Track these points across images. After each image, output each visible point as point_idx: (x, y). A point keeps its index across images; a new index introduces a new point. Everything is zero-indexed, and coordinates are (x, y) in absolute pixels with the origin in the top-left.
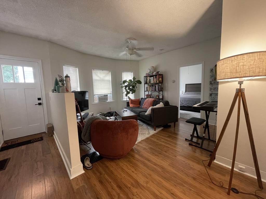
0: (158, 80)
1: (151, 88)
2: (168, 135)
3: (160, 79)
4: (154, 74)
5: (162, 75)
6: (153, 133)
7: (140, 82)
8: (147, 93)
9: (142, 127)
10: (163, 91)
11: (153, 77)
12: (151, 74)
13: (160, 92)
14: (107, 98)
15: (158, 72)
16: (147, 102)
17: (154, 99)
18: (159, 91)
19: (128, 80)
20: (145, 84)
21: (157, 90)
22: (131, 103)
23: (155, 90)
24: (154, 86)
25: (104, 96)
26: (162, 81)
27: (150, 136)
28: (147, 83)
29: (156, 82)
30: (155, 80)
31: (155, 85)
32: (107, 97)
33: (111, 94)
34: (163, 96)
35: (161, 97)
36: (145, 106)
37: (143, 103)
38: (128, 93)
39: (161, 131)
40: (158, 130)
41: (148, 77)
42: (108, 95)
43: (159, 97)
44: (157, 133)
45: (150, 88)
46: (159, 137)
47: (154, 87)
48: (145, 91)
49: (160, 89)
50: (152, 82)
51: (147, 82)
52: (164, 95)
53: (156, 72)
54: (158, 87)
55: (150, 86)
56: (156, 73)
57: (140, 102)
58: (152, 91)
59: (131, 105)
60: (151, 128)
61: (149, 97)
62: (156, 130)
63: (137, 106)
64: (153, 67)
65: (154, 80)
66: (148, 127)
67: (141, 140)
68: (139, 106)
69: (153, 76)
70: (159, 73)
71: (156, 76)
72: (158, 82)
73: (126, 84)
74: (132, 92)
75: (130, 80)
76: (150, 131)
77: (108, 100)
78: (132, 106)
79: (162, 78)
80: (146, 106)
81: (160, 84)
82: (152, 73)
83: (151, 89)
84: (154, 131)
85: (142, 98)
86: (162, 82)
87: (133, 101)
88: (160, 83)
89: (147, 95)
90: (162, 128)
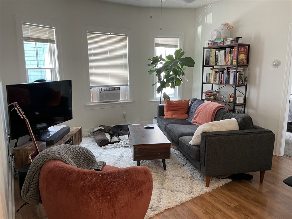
0: (235, 57)
1: (218, 76)
2: (237, 204)
3: (242, 56)
4: (228, 43)
5: (249, 45)
6: (201, 193)
7: (190, 62)
8: (207, 87)
9: (182, 170)
10: (246, 86)
11: (223, 51)
12: (221, 42)
13: (237, 88)
14: (119, 94)
15: (237, 38)
16: (203, 110)
17: (219, 105)
18: (236, 86)
19: (164, 57)
20: (203, 66)
21: (231, 82)
22: (169, 110)
23: (228, 82)
24: (225, 71)
25: (111, 89)
26: (245, 61)
27: (190, 199)
28: (209, 64)
29: (232, 62)
30: (229, 57)
31: (228, 69)
32: (117, 91)
33: (127, 85)
34: (245, 98)
35: (240, 100)
36: (197, 119)
37: (193, 110)
38: (164, 85)
39: (223, 187)
40: (216, 184)
41: (214, 50)
42: (121, 87)
43: (235, 99)
44: (210, 194)
45: (215, 76)
46: (213, 206)
47: (225, 75)
48: (203, 83)
49: (239, 81)
50: (221, 62)
51: (209, 62)
52: (249, 96)
53: (232, 39)
54: (235, 76)
55: (216, 72)
56: (232, 42)
57: (189, 108)
58: (220, 83)
59: (167, 115)
60: (201, 178)
61: (212, 97)
62: (211, 185)
63: (180, 118)
64: (226, 25)
65: (227, 57)
66: (193, 173)
67: (167, 208)
68: (185, 116)
69: (224, 48)
70: (240, 41)
71: (231, 47)
72: (234, 63)
73: (159, 65)
74: (173, 83)
75: (170, 57)
76: (194, 185)
77: (120, 99)
78: (169, 117)
79: (248, 54)
80: (199, 119)
81: (240, 69)
82: (223, 42)
83: (218, 79)
84: (204, 187)
85: (195, 100)
86: (246, 64)
87: (173, 104)
88: (240, 66)
89: (208, 93)
90: (228, 181)
